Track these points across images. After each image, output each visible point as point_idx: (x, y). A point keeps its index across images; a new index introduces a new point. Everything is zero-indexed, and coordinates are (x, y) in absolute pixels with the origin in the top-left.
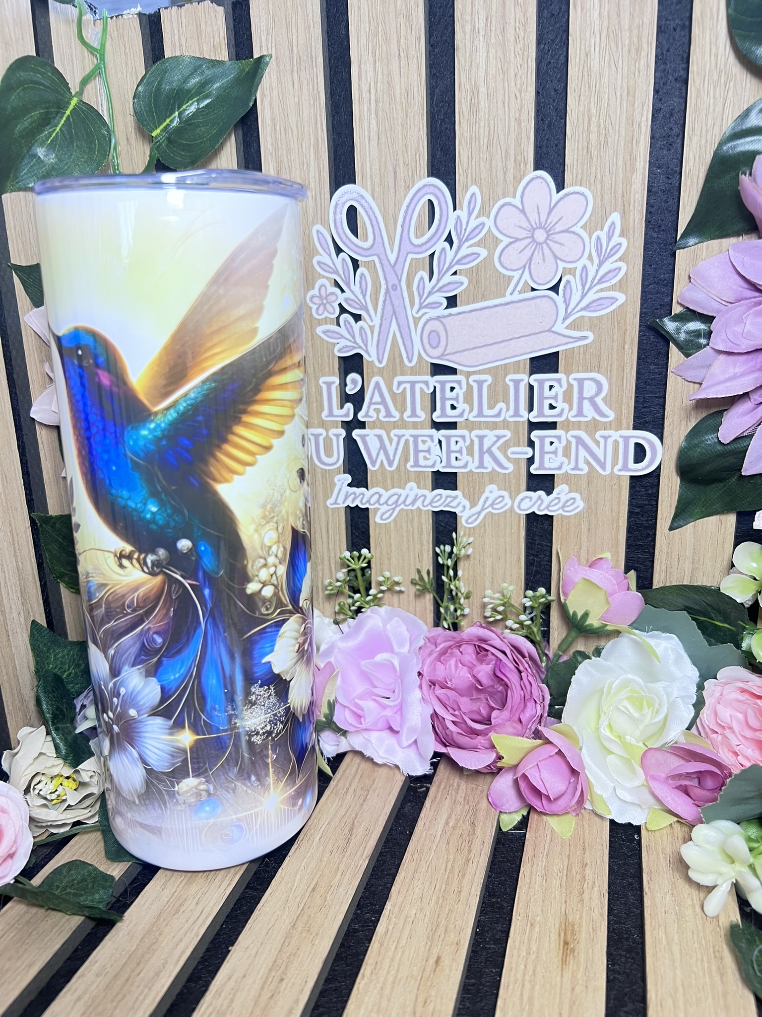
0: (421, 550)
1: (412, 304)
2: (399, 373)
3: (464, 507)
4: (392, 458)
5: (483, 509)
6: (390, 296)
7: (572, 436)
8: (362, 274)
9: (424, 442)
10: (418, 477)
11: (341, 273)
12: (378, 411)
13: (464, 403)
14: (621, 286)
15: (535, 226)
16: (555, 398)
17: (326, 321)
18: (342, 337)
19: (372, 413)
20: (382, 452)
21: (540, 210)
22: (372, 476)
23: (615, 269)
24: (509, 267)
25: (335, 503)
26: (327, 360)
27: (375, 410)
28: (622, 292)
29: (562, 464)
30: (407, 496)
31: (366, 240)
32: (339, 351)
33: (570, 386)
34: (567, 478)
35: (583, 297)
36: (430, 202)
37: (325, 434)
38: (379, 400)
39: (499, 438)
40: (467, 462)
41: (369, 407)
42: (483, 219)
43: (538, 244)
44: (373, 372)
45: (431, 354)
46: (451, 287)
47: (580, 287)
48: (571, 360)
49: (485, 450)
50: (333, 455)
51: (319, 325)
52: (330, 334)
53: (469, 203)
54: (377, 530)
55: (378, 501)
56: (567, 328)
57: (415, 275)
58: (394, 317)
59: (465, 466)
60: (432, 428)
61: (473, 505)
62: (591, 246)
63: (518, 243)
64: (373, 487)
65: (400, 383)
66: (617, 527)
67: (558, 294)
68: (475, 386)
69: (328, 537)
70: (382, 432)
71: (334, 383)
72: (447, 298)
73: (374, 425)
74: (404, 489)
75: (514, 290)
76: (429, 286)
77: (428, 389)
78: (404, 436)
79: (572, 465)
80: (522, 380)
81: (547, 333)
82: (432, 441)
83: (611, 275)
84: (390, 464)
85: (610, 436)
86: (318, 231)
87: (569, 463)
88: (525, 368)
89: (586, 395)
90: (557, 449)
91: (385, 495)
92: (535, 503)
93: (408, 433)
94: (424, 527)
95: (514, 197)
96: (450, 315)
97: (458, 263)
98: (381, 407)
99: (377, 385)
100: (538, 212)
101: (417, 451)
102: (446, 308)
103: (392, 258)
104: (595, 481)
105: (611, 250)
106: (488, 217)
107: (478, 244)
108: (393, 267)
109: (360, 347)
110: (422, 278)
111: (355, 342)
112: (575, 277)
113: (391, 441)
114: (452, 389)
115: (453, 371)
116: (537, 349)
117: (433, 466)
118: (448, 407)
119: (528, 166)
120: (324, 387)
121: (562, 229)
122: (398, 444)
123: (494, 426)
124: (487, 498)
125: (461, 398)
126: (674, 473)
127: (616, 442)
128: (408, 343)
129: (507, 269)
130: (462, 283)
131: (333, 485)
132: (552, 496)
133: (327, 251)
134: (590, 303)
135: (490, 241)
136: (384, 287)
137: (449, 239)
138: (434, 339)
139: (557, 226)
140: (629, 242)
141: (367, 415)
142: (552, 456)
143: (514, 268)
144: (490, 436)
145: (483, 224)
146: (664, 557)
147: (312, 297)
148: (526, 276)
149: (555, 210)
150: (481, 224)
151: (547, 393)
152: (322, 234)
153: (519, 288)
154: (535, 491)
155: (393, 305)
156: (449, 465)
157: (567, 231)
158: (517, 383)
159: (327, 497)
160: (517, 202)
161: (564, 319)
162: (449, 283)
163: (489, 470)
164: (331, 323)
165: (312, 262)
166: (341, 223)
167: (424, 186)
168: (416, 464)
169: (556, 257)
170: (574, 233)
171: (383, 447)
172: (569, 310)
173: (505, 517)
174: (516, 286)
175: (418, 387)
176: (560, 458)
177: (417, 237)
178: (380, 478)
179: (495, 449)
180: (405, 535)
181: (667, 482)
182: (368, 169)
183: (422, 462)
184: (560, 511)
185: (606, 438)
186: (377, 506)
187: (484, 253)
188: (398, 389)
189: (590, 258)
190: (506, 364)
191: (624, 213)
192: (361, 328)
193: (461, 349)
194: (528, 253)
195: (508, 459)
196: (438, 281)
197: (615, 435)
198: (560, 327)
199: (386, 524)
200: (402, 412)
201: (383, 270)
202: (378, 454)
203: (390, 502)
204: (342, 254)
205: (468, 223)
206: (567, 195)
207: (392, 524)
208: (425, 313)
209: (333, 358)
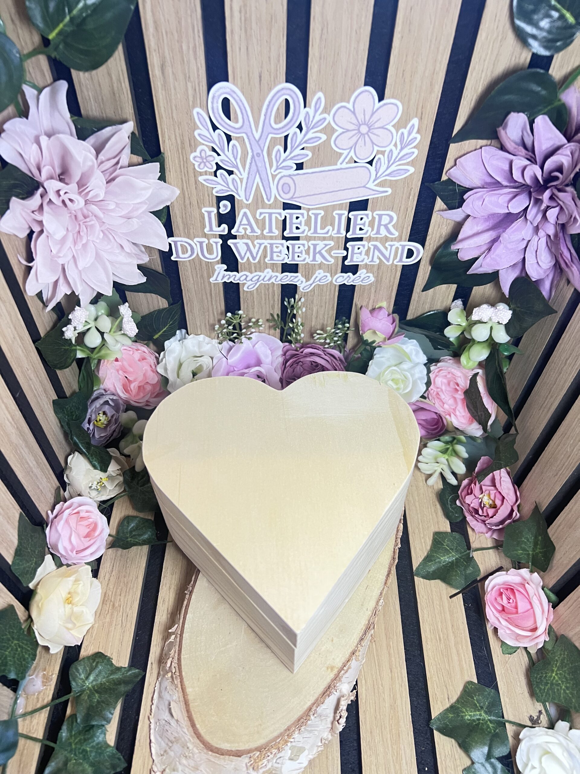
0: (274, 304)
1: (271, 167)
2: (261, 207)
3: (302, 282)
4: (255, 256)
5: (314, 282)
6: (255, 161)
7: (372, 245)
8: (234, 145)
9: (277, 247)
10: (273, 267)
11: (218, 143)
12: (245, 229)
13: (305, 225)
14: (412, 163)
15: (361, 123)
16: (364, 224)
17: (206, 173)
18: (219, 184)
19: (241, 230)
20: (248, 252)
21: (366, 112)
22: (241, 266)
23: (410, 153)
24: (341, 147)
25: (216, 280)
26: (207, 198)
27: (243, 228)
28: (413, 166)
29: (364, 259)
30: (265, 276)
31: (237, 122)
32: (217, 192)
33: (373, 218)
34: (366, 266)
35: (388, 168)
36: (287, 101)
37: (207, 241)
38: (246, 223)
39: (326, 245)
40: (305, 258)
41: (239, 227)
42: (325, 115)
43: (362, 134)
44: (242, 207)
45: (284, 197)
46: (300, 157)
47: (386, 162)
48: (375, 204)
49: (317, 251)
50: (213, 254)
51: (201, 175)
52: (210, 182)
53: (316, 104)
54: (245, 294)
55: (246, 279)
56: (375, 185)
57: (274, 148)
58: (257, 174)
59: (304, 260)
60: (283, 239)
61: (308, 280)
62: (397, 138)
63: (348, 133)
64: (242, 271)
65: (261, 214)
66: (392, 290)
67: (372, 165)
68: (313, 217)
69: (211, 298)
70: (249, 242)
71: (213, 211)
72: (296, 164)
73: (243, 237)
74: (263, 272)
75: (343, 161)
76: (283, 156)
77: (281, 217)
78: (263, 243)
79: (370, 259)
80: (344, 214)
81: (362, 188)
82: (283, 246)
83: (407, 156)
84: (254, 259)
85: (394, 245)
86: (198, 113)
87: (368, 259)
88: (346, 207)
89: (383, 223)
90: (362, 251)
91: (250, 276)
92: (346, 279)
93: (266, 242)
94: (276, 292)
95: (348, 102)
96: (298, 174)
97: (305, 142)
98: (248, 227)
99: (245, 214)
100: (364, 115)
101: (272, 252)
102: (296, 170)
103: (257, 136)
104: (382, 267)
105: (410, 141)
106: (329, 114)
107: (320, 131)
108: (258, 142)
109: (233, 191)
110: (279, 150)
111: (230, 188)
112: (384, 156)
113: (254, 246)
114: (297, 218)
115: (299, 208)
116: (354, 197)
117: (283, 260)
118: (294, 228)
119: (360, 82)
120: (206, 215)
121: (379, 126)
122: (259, 248)
123: (324, 239)
124: (317, 277)
125: (303, 223)
126: (428, 263)
127: (397, 249)
128: (268, 190)
129: (339, 149)
130: (307, 155)
131: (214, 271)
132: (356, 276)
133: (206, 127)
134: (392, 172)
135: (329, 130)
136: (250, 154)
137: (300, 127)
138: (286, 189)
139: (376, 124)
140: (421, 137)
141: (238, 231)
142: (359, 255)
143: (344, 148)
144: (321, 245)
145: (325, 119)
146: (415, 303)
147: (195, 157)
148: (352, 154)
149: (376, 114)
150: (323, 119)
151: (359, 221)
152: (201, 115)
153: (347, 160)
154: (346, 273)
155: (257, 166)
156: (293, 259)
157: (382, 128)
158: (340, 216)
159: (210, 277)
160: (350, 106)
161: (374, 181)
162: (298, 155)
163: (319, 262)
164: (210, 174)
165: (194, 133)
166: (218, 109)
167: (283, 89)
168: (272, 259)
169: (373, 143)
170: (387, 129)
171: (249, 249)
172: (378, 175)
173: (327, 287)
174: (345, 159)
175: (274, 216)
176: (363, 256)
177: (276, 123)
178: (247, 266)
179: (323, 252)
180: (263, 296)
181: (423, 267)
182: (239, 73)
183: (275, 258)
184: (361, 283)
185: (391, 246)
186: (245, 281)
187: (324, 137)
188: (260, 216)
189: (395, 145)
190: (334, 205)
191: (421, 119)
192: (233, 179)
193: (304, 195)
194: (355, 139)
195: (331, 256)
196: (291, 153)
197: (397, 244)
198: (371, 185)
199: (251, 291)
200: (263, 229)
201: (250, 144)
202: (245, 254)
203: (253, 280)
204: (217, 131)
205: (314, 117)
206: (385, 104)
207: (255, 292)
208: (280, 173)
209: (212, 197)
